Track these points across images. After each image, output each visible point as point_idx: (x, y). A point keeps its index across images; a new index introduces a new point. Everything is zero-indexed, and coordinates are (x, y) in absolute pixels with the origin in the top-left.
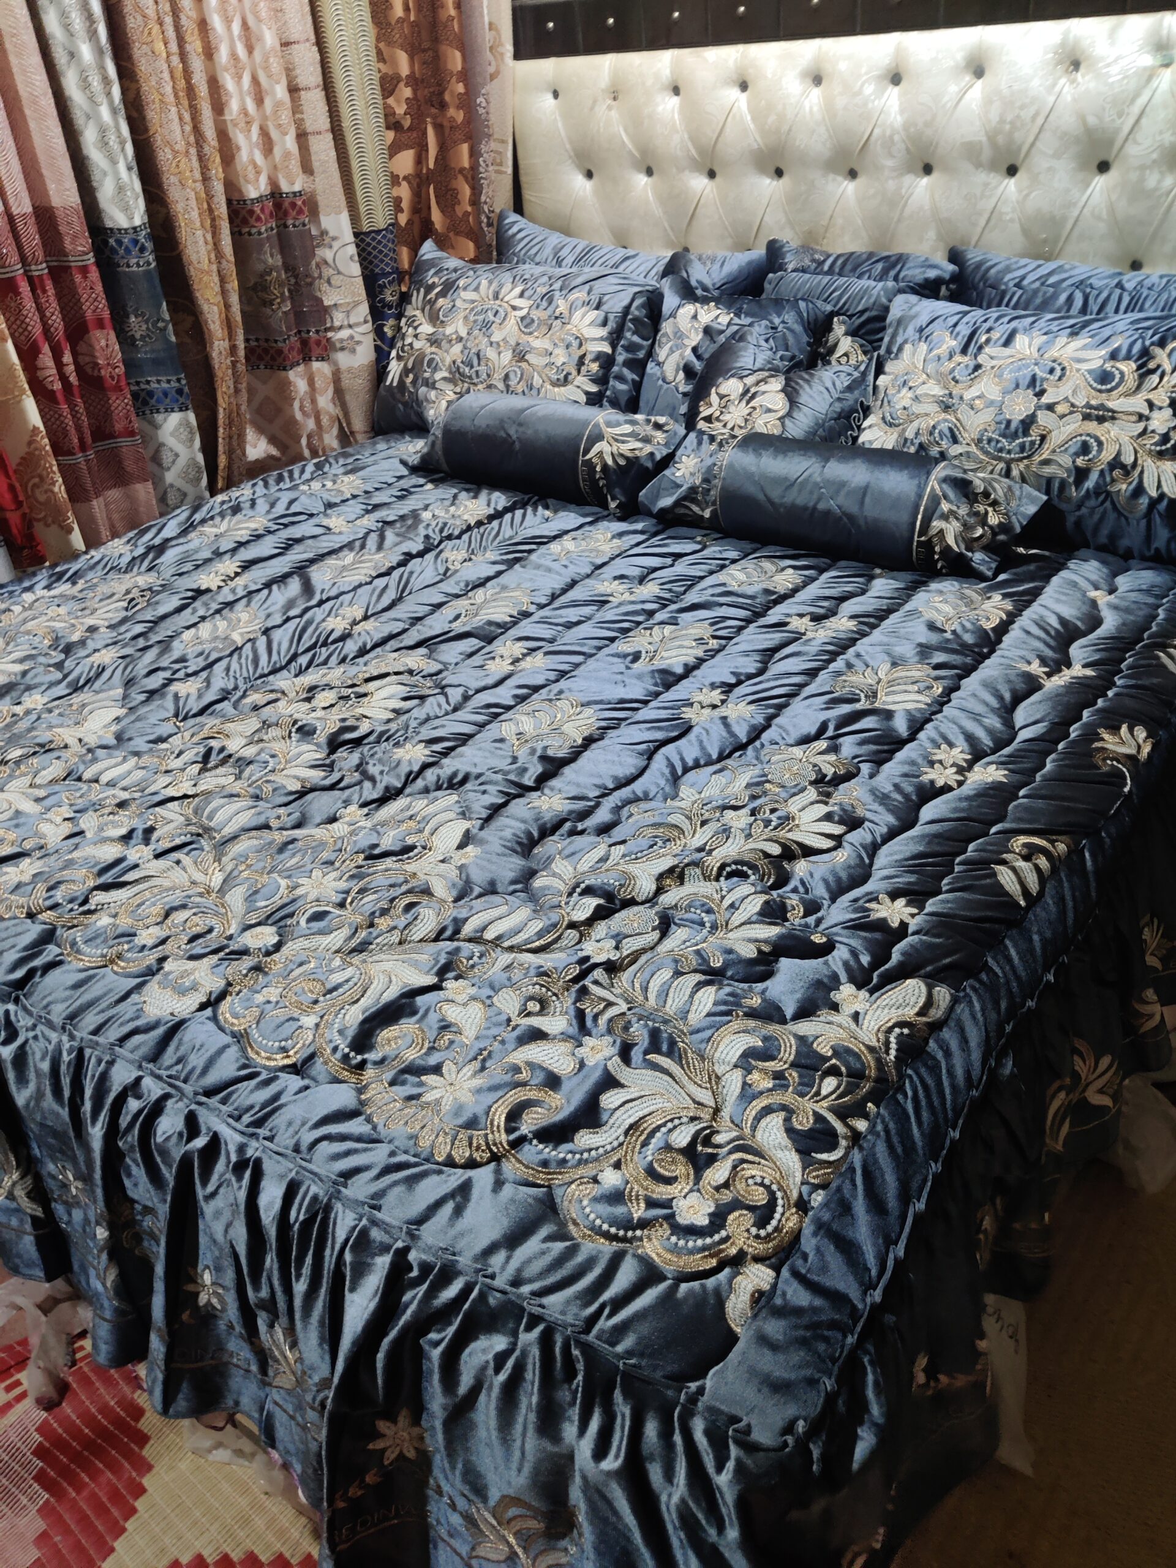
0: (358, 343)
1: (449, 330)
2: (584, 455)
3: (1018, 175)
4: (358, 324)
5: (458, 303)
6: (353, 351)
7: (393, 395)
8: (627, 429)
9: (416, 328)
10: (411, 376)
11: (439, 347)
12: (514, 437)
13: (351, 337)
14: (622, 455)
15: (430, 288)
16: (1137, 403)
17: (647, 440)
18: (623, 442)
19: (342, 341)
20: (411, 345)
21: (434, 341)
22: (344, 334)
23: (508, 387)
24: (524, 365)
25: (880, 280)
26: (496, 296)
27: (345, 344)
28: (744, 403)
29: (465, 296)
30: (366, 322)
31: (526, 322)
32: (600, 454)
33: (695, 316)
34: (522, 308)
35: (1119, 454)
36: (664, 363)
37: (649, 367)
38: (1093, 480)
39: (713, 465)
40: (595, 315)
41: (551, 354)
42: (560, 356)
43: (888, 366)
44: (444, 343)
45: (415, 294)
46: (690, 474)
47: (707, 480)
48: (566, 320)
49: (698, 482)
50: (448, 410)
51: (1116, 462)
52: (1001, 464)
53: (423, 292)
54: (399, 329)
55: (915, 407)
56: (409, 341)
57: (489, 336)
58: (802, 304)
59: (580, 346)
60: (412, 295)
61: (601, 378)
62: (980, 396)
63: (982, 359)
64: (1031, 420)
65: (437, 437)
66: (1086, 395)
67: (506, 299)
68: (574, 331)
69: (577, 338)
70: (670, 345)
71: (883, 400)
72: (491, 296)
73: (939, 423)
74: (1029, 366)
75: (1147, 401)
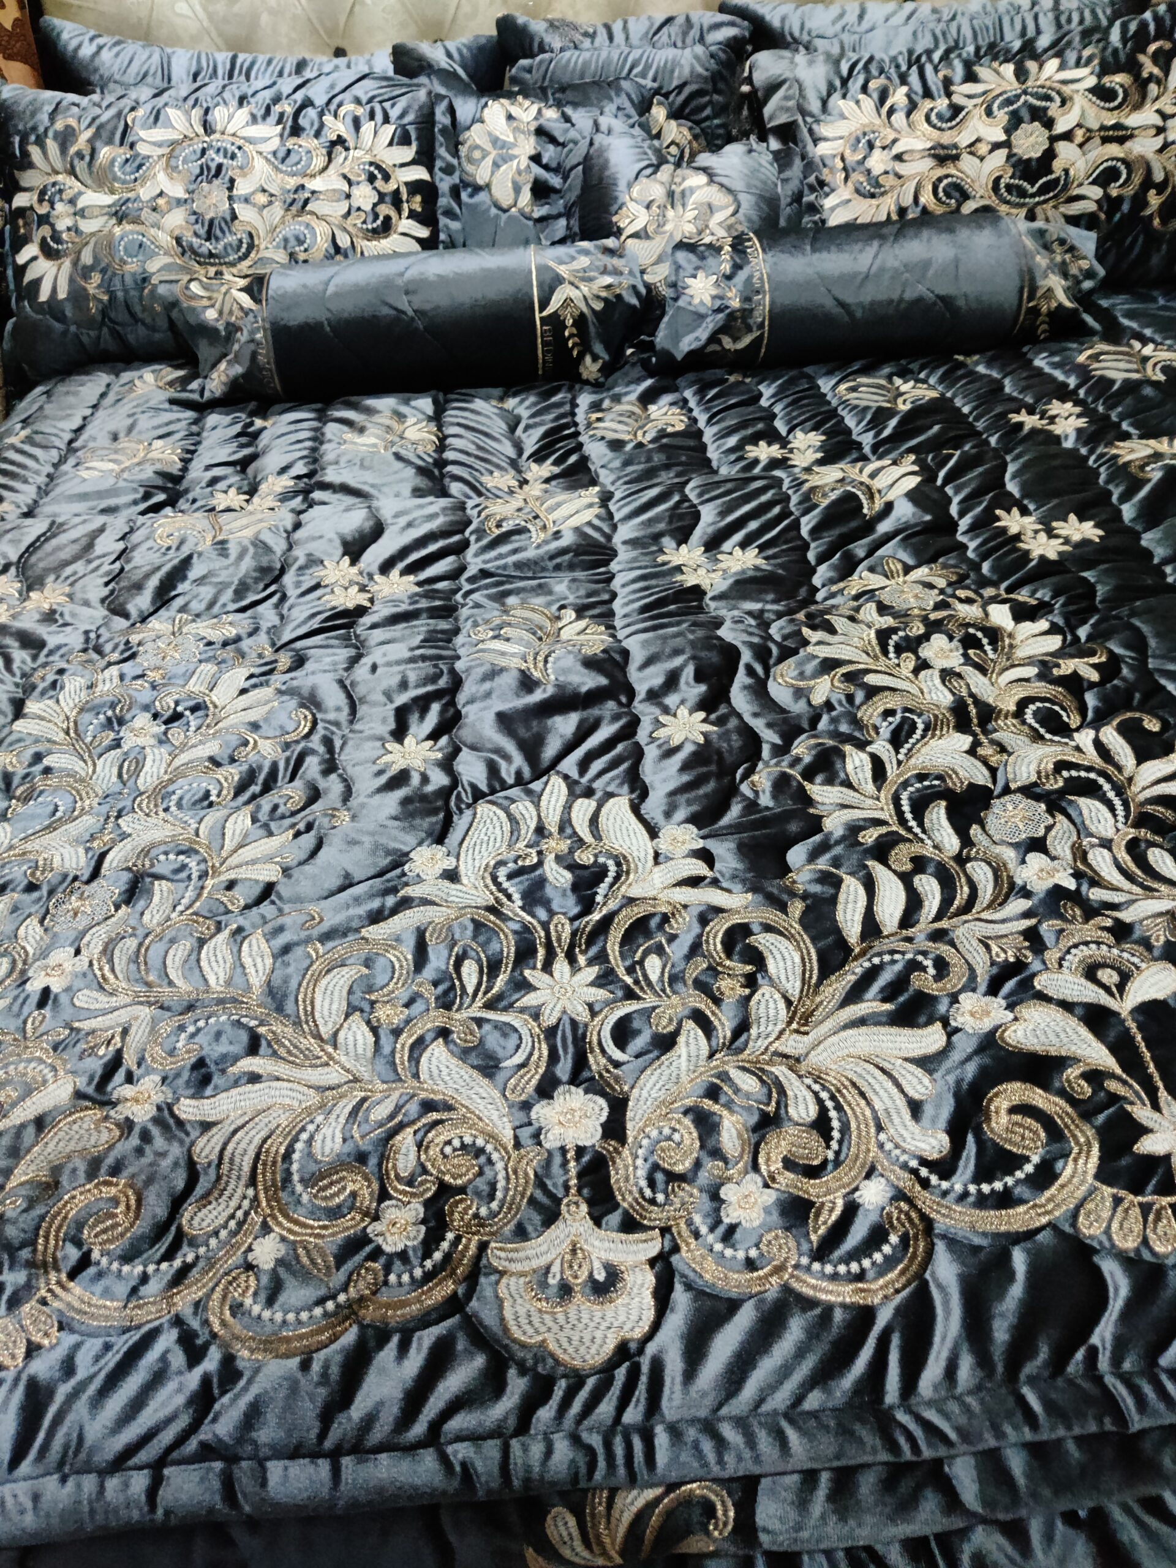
1: (145, 193)
2: (543, 305)
5: (142, 149)
7: (61, 318)
9: (72, 202)
10: (96, 278)
11: (137, 221)
14: (598, 297)
15: (66, 138)
16: (1148, 116)
17: (614, 271)
20: (75, 229)
21: (120, 215)
23: (293, 255)
25: (684, 46)
26: (208, 129)
28: (679, 207)
29: (150, 138)
31: (282, 157)
32: (568, 302)
33: (510, 117)
34: (266, 140)
35: (1149, 171)
36: (488, 186)
37: (464, 196)
38: (1126, 207)
39: (750, 277)
40: (389, 130)
41: (348, 196)
42: (364, 196)
43: (823, 130)
44: (146, 214)
45: (34, 151)
46: (714, 297)
47: (747, 299)
48: (351, 143)
49: (736, 303)
50: (257, 300)
51: (1148, 183)
52: (1023, 212)
53: (52, 145)
54: (21, 212)
55: (900, 168)
56: (62, 225)
57: (230, 189)
58: (625, 85)
59: (387, 177)
60: (25, 154)
61: (427, 217)
62: (978, 140)
63: (957, 99)
64: (1050, 155)
65: (258, 344)
66: (1098, 116)
67: (230, 129)
68: (368, 158)
69: (378, 167)
70: (489, 161)
71: (845, 169)
72: (201, 131)
73: (940, 180)
74: (1018, 97)
75: (1158, 111)
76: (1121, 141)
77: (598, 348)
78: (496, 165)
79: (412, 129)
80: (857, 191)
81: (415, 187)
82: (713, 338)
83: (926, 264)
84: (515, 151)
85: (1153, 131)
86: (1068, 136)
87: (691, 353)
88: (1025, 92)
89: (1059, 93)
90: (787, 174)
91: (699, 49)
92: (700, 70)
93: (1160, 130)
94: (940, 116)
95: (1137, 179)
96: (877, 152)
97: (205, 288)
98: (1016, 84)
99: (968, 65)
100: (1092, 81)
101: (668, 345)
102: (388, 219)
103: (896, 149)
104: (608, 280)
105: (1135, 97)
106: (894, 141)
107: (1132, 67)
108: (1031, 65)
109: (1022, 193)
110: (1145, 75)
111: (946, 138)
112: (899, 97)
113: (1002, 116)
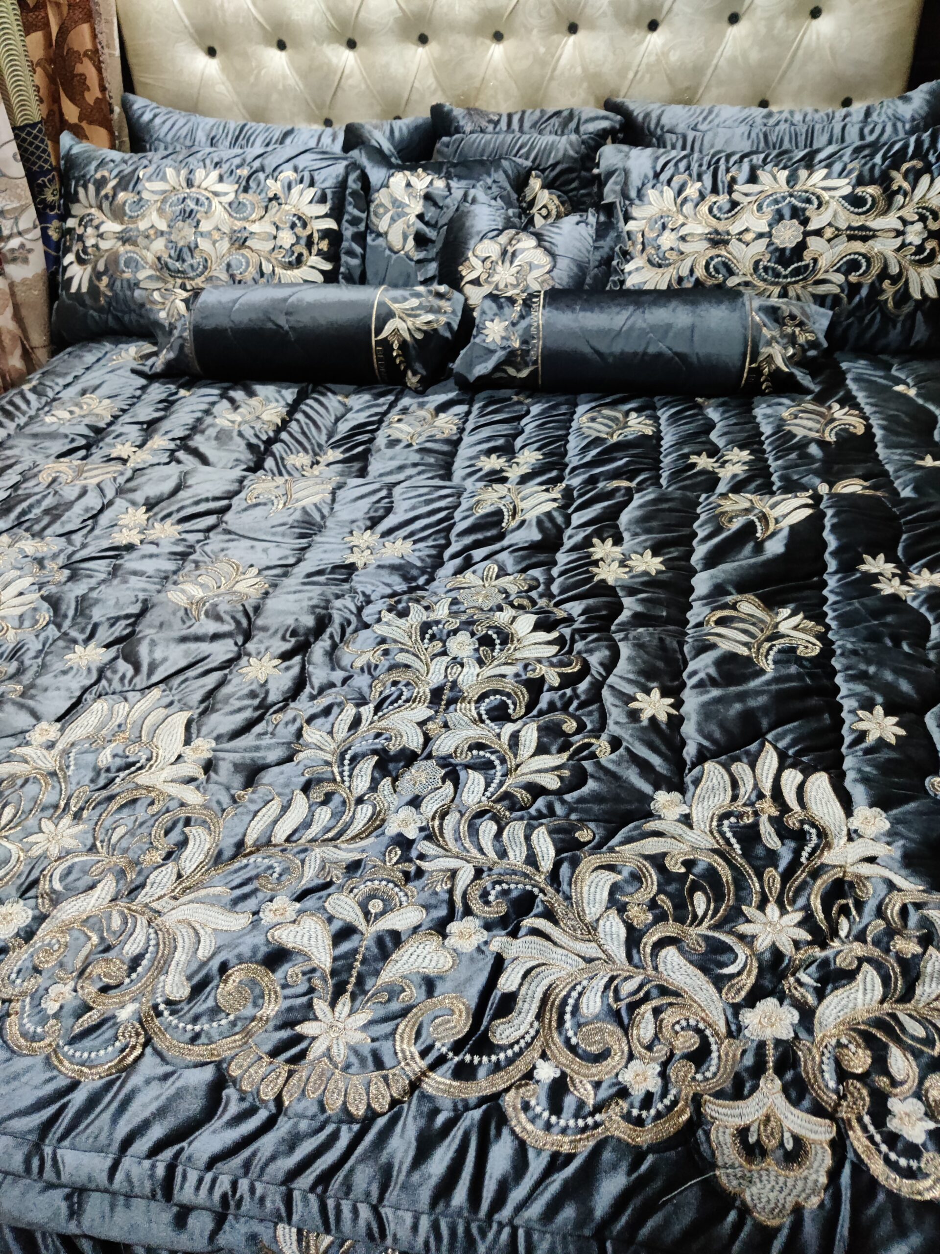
0: (30, 251)
1: (143, 225)
2: (378, 333)
3: (660, 30)
4: (27, 231)
5: (145, 195)
6: (26, 261)
7: (83, 304)
8: (414, 302)
9: (97, 227)
10: (105, 280)
11: (135, 244)
12: (286, 327)
13: (22, 246)
14: (419, 330)
15: (100, 184)
16: (891, 221)
17: (438, 311)
18: (416, 316)
19: (12, 250)
20: (96, 246)
21: (125, 239)
22: (14, 243)
23: (232, 277)
24: (245, 251)
25: (563, 134)
26: (190, 183)
27: (17, 254)
28: (507, 263)
29: (151, 188)
30: (35, 227)
31: (235, 207)
32: (396, 331)
33: (408, 185)
34: (226, 194)
35: (885, 267)
36: (386, 233)
37: (369, 239)
38: (864, 292)
39: (530, 326)
40: (311, 192)
41: (275, 238)
42: (286, 238)
43: (635, 212)
44: (140, 240)
45: (81, 191)
46: (503, 338)
47: (525, 342)
48: (282, 201)
49: (517, 344)
50: (188, 309)
51: (884, 274)
52: (777, 290)
53: (91, 188)
54: (70, 231)
55: (683, 247)
56: (90, 242)
57: (196, 227)
58: (505, 163)
59: (305, 225)
60: (76, 192)
61: (332, 255)
62: (747, 230)
63: (736, 196)
64: (802, 246)
65: (185, 339)
66: (846, 218)
67: (204, 185)
68: (294, 211)
69: (300, 218)
70: (389, 215)
71: (643, 243)
72: (184, 184)
73: (712, 258)
74: (784, 198)
75: (900, 218)
76: (865, 239)
77: (418, 366)
78: (393, 220)
79: (329, 192)
80: (649, 261)
81: (326, 234)
82: (498, 368)
83: (669, 326)
84: (407, 210)
85: (893, 234)
86: (818, 233)
87: (480, 378)
88: (791, 196)
89: (818, 198)
90: (601, 243)
91: (574, 137)
92: (571, 153)
93: (899, 233)
94: (720, 209)
95: (875, 271)
96: (667, 233)
97: (163, 297)
98: (785, 187)
99: (753, 170)
100: (847, 190)
101: (463, 372)
102: (300, 255)
103: (683, 232)
104: (431, 317)
105: (882, 204)
106: (683, 225)
107: (885, 180)
108: (803, 173)
109: (777, 275)
110: (895, 187)
111: (721, 226)
112: (692, 190)
113: (769, 212)
